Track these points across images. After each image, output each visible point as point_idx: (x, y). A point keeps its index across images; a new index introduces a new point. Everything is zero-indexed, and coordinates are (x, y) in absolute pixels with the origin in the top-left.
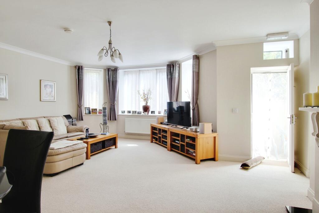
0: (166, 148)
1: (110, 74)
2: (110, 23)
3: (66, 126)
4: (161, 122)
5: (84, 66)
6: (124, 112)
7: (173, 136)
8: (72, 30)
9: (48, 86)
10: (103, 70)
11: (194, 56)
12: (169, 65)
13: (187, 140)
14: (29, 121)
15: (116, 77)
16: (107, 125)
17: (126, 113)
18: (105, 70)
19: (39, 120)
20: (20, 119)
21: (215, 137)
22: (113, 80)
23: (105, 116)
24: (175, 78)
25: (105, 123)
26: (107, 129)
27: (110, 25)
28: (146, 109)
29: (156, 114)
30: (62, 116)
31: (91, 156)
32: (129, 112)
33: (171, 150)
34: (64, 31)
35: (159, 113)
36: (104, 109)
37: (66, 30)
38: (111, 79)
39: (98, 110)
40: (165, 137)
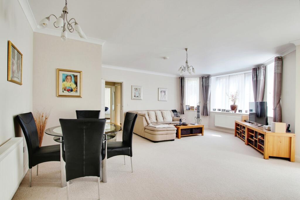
0: (244, 141)
1: (204, 81)
2: (186, 49)
3: (172, 116)
4: (245, 120)
5: (185, 77)
6: (215, 109)
7: (250, 132)
8: (168, 58)
9: (163, 92)
10: (199, 78)
11: (275, 58)
12: (255, 68)
13: (260, 137)
14: (151, 112)
15: (208, 83)
16: (200, 119)
17: (217, 111)
18: (200, 78)
19: (157, 112)
20: (147, 111)
21: (291, 138)
22: (206, 85)
23: (198, 112)
24: (260, 80)
25: (198, 117)
26: (200, 122)
27: (186, 50)
28: (234, 108)
29: (244, 112)
30: (170, 111)
31: (181, 137)
32: (220, 110)
33: (248, 145)
34: (163, 59)
35: (246, 112)
36: (198, 107)
37: (164, 58)
38: (204, 84)
39: (195, 108)
40: (244, 132)
